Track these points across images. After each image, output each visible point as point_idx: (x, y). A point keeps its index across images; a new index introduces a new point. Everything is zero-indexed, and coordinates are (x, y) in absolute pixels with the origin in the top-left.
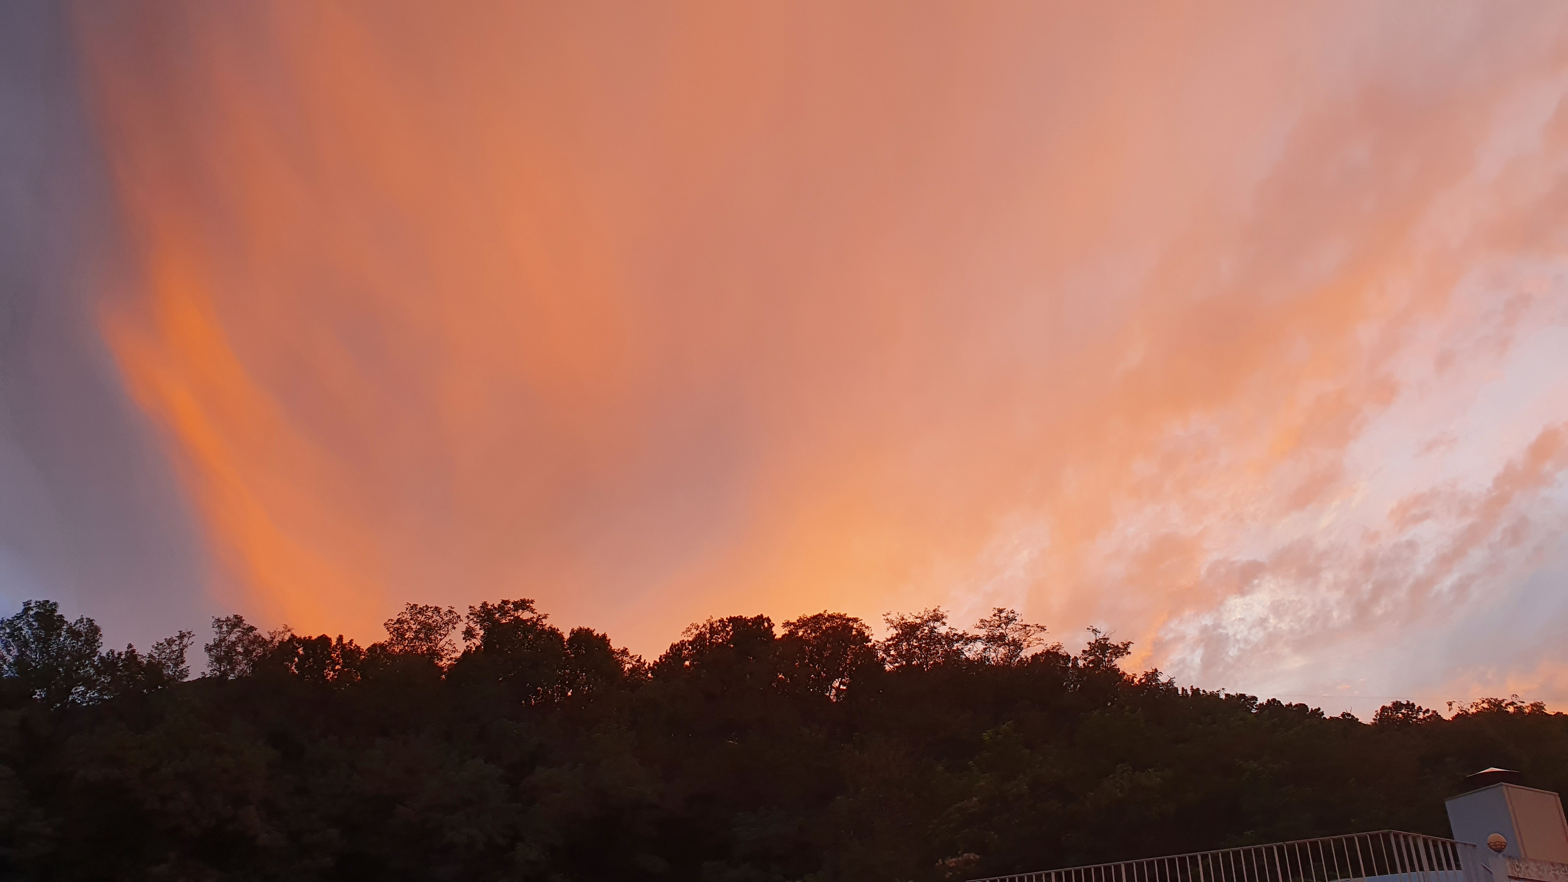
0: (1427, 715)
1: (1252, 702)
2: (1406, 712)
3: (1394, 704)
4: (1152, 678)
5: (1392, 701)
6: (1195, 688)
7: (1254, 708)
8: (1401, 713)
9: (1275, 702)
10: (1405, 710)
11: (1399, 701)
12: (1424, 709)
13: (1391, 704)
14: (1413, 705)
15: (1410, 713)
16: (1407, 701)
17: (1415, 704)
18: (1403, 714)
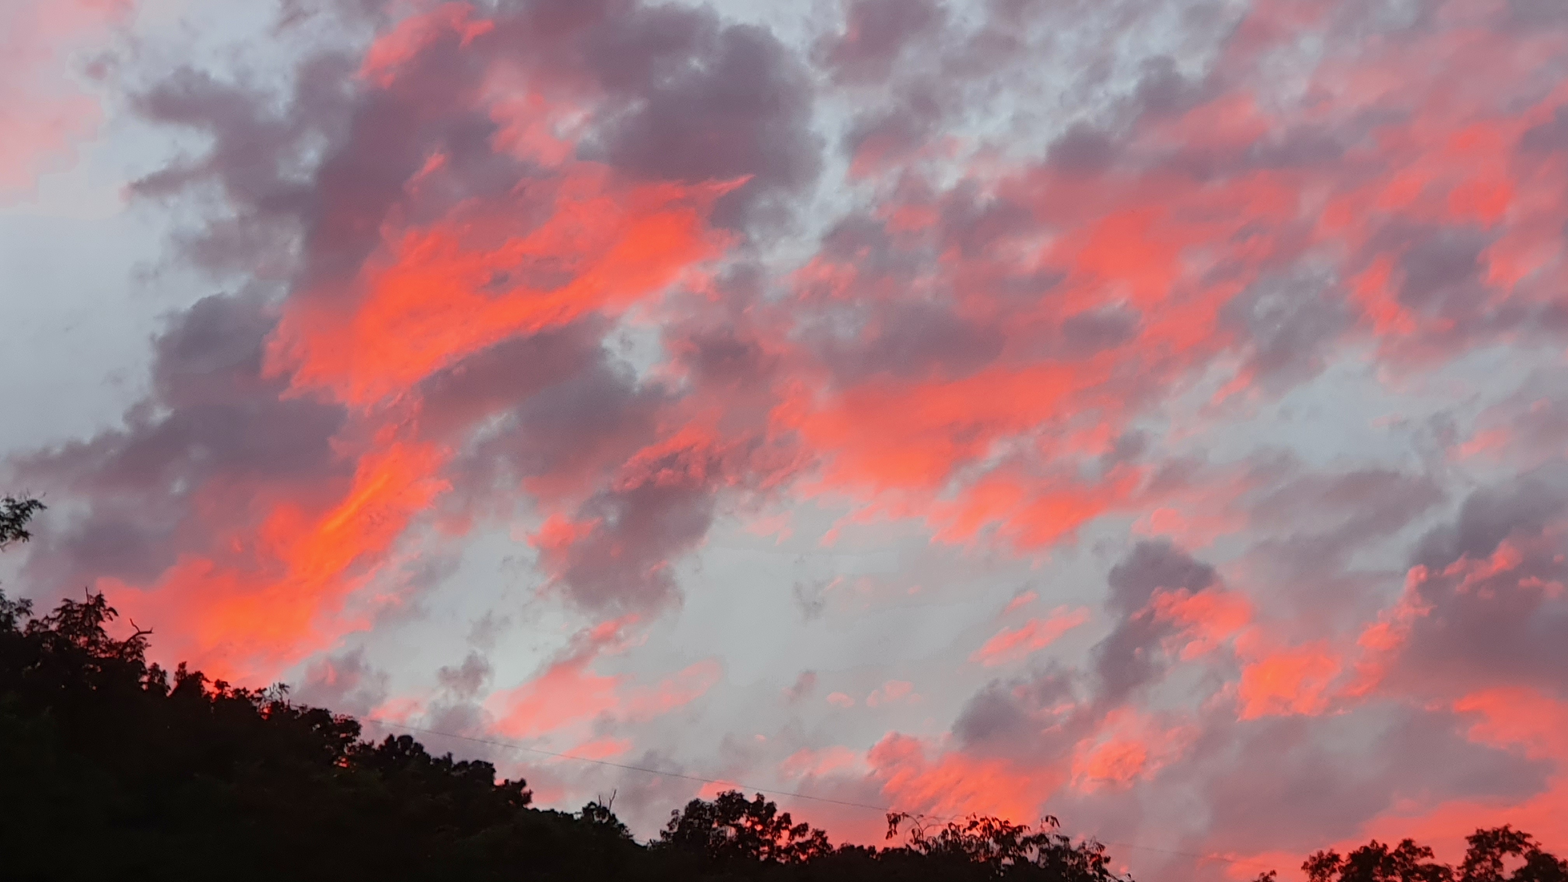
1: (343, 735)
2: (749, 824)
3: (723, 798)
4: (82, 623)
5: (721, 790)
7: (343, 754)
8: (735, 826)
9: (405, 748)
10: (748, 820)
11: (737, 792)
13: (717, 798)
14: (771, 808)
15: (759, 828)
16: (758, 795)
17: (777, 808)
18: (739, 828)
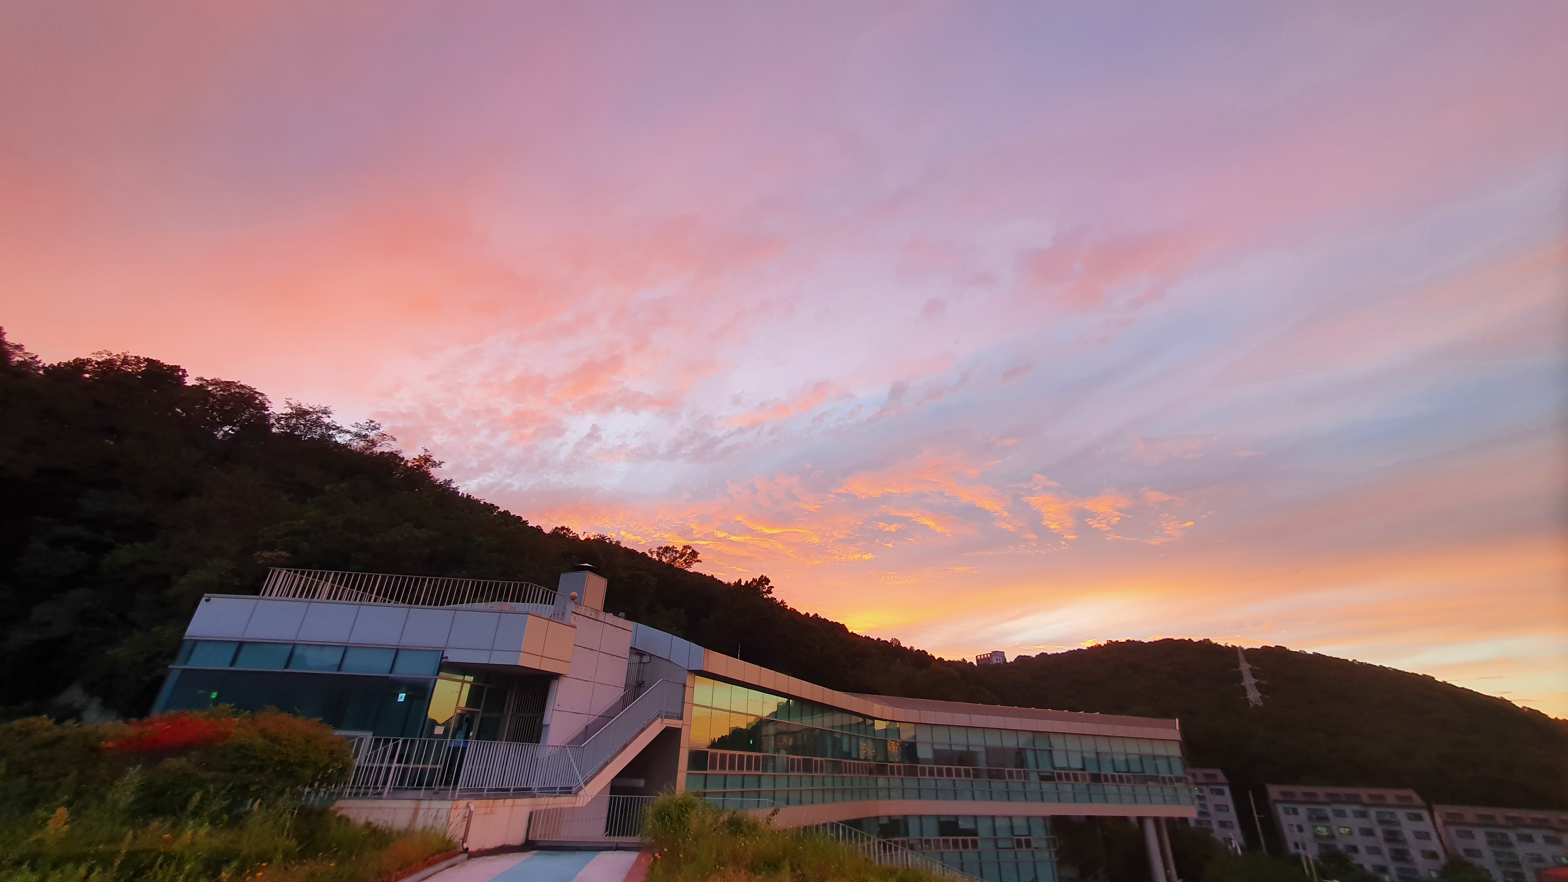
0: (574, 535)
6: (469, 494)
12: (573, 533)
